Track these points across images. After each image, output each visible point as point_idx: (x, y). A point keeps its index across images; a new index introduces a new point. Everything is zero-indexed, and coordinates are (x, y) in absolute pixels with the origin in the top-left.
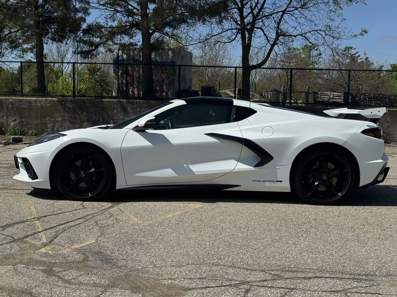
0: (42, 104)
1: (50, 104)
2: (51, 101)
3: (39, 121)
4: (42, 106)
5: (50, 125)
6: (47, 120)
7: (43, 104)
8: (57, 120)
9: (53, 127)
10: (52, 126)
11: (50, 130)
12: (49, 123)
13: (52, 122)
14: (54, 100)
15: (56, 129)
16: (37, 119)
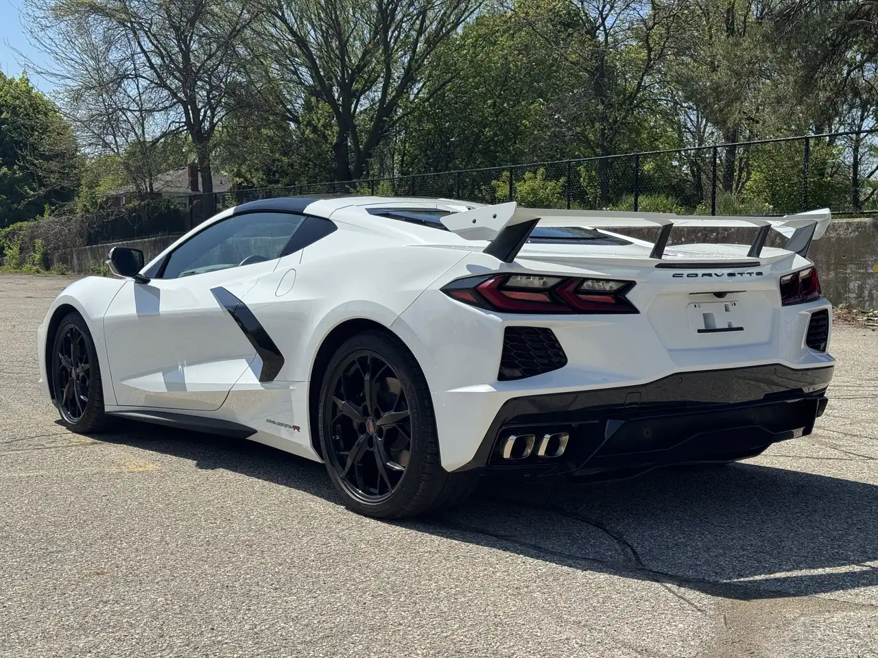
0: (840, 235)
1: (857, 233)
2: (859, 225)
3: (832, 274)
4: (839, 239)
5: (854, 285)
6: (848, 271)
7: (841, 233)
8: (871, 271)
9: (861, 288)
10: (858, 287)
11: (854, 295)
12: (854, 277)
13: (858, 275)
14: (866, 223)
15: (866, 293)
16: (828, 269)
